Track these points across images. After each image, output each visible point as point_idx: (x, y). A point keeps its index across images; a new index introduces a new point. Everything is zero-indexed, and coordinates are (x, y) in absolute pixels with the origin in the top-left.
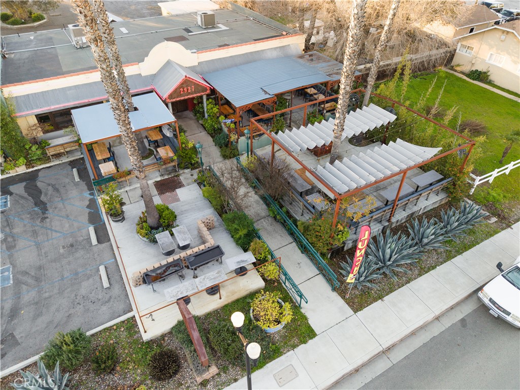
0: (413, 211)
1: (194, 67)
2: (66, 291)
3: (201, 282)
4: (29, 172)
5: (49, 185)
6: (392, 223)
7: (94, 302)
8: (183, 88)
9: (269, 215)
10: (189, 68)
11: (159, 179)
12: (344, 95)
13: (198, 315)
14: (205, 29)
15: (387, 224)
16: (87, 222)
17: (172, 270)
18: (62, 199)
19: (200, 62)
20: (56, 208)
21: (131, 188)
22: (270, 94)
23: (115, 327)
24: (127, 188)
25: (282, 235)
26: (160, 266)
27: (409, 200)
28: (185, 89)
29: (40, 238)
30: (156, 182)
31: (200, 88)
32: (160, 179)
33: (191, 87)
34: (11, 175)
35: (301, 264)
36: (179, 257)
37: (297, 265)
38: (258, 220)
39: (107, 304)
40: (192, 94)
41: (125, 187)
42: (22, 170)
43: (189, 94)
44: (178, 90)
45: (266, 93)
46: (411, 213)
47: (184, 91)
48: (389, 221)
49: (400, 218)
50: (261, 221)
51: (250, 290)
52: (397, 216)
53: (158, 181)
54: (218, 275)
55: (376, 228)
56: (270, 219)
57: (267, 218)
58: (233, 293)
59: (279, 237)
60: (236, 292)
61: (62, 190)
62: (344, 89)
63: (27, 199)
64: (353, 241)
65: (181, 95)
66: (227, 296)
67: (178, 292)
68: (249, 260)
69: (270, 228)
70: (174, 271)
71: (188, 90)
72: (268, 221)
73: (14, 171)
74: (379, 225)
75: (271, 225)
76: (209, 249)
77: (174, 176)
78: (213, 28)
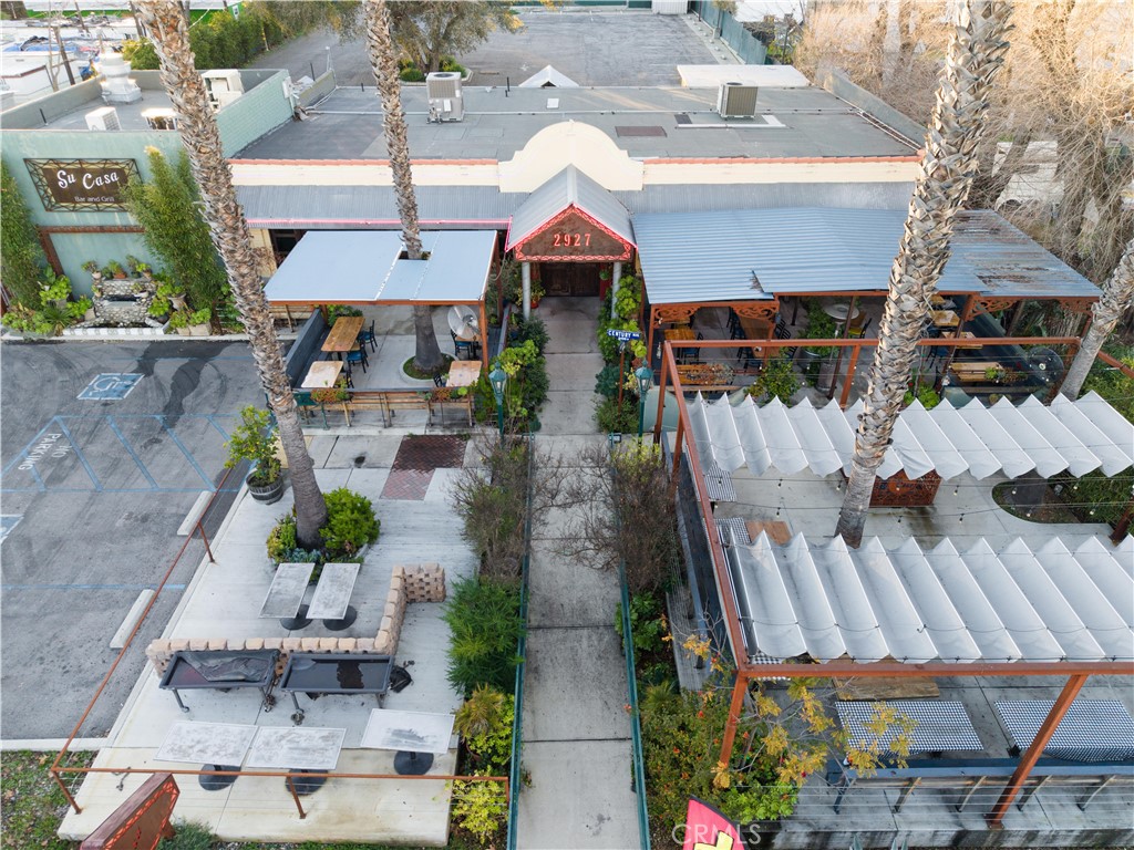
0: (1119, 826)
1: (630, 193)
2: (48, 619)
3: (267, 744)
4: (211, 342)
5: (220, 376)
6: (1003, 834)
7: (67, 671)
8: (563, 235)
9: (612, 626)
10: (616, 193)
11: (420, 431)
12: (896, 324)
13: (218, 833)
14: (726, 119)
15: (981, 826)
16: (214, 478)
17: (239, 673)
18: (215, 413)
19: (647, 186)
20: (189, 427)
21: (352, 432)
22: (762, 291)
23: (43, 759)
24: (342, 432)
25: (612, 702)
26: (222, 648)
27: (1103, 778)
28: (567, 239)
29: (114, 480)
30: (412, 436)
31: (605, 244)
32: (423, 433)
33: (583, 235)
34: (179, 338)
35: (606, 825)
36: (278, 647)
37: (593, 822)
38: (573, 627)
39: (83, 690)
40: (582, 253)
41: (339, 426)
42: (200, 332)
43: (575, 251)
44: (548, 236)
45: (757, 284)
46: (1105, 826)
47: (562, 241)
48: (993, 817)
49: (1045, 829)
50: (579, 632)
51: (394, 835)
52: (1039, 814)
53: (416, 436)
54: (323, 745)
55: (929, 823)
56: (606, 638)
57: (601, 630)
58: (346, 817)
59: (600, 704)
60: (352, 820)
61: (230, 396)
62: (896, 303)
63: (163, 392)
64: (815, 834)
65: (553, 250)
66: (324, 820)
67: (198, 742)
68: (429, 741)
69: (589, 665)
70: (241, 677)
71: (573, 240)
72: (600, 640)
73: (186, 331)
74: (945, 815)
75: (600, 657)
76: (365, 657)
77: (459, 436)
78: (748, 119)
